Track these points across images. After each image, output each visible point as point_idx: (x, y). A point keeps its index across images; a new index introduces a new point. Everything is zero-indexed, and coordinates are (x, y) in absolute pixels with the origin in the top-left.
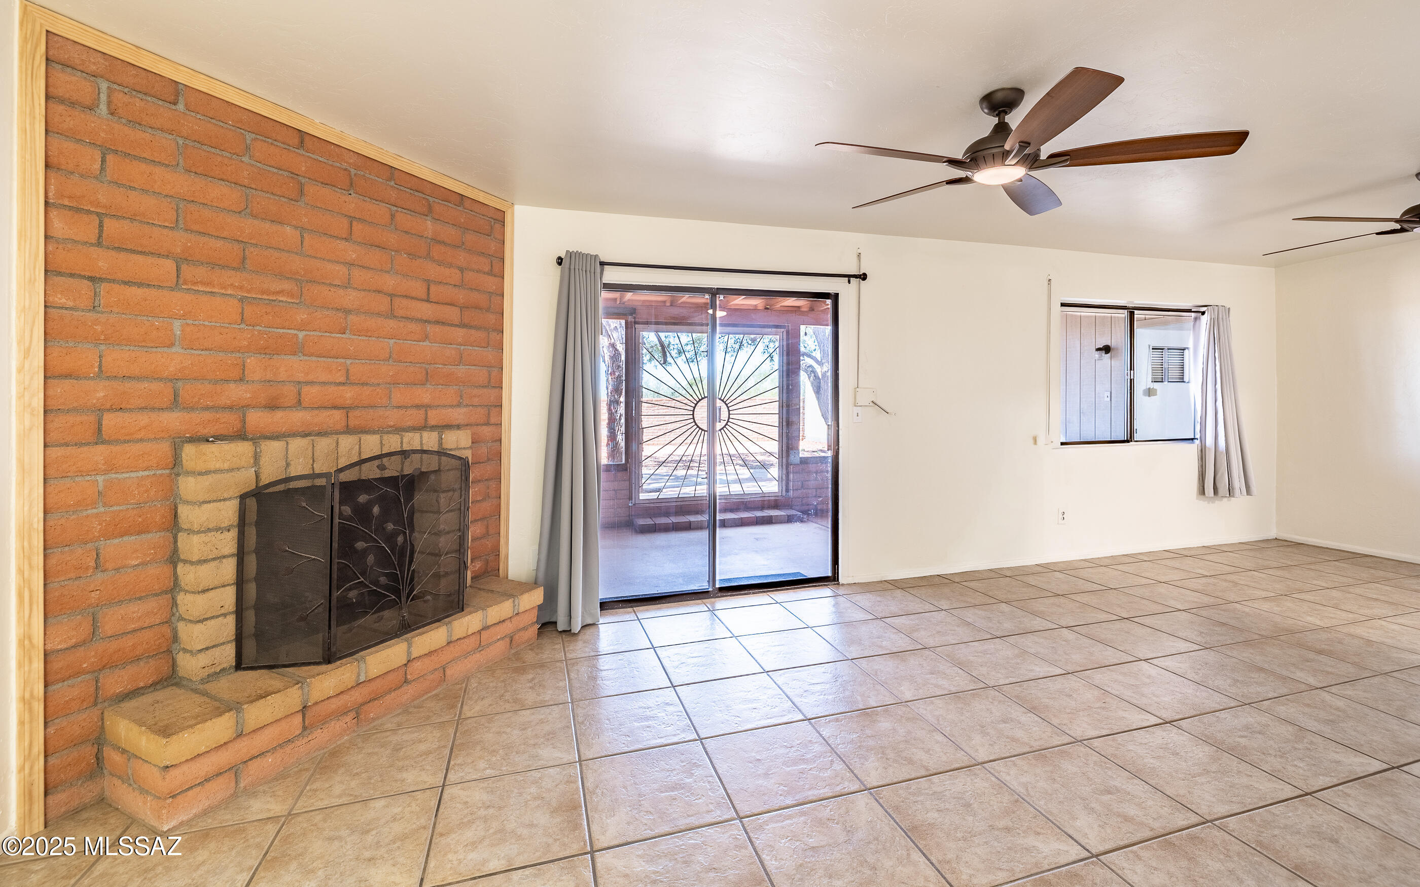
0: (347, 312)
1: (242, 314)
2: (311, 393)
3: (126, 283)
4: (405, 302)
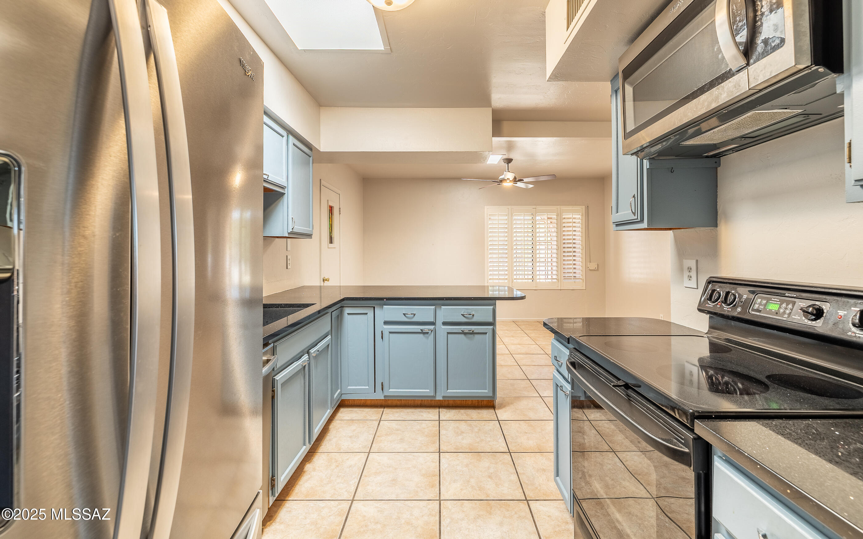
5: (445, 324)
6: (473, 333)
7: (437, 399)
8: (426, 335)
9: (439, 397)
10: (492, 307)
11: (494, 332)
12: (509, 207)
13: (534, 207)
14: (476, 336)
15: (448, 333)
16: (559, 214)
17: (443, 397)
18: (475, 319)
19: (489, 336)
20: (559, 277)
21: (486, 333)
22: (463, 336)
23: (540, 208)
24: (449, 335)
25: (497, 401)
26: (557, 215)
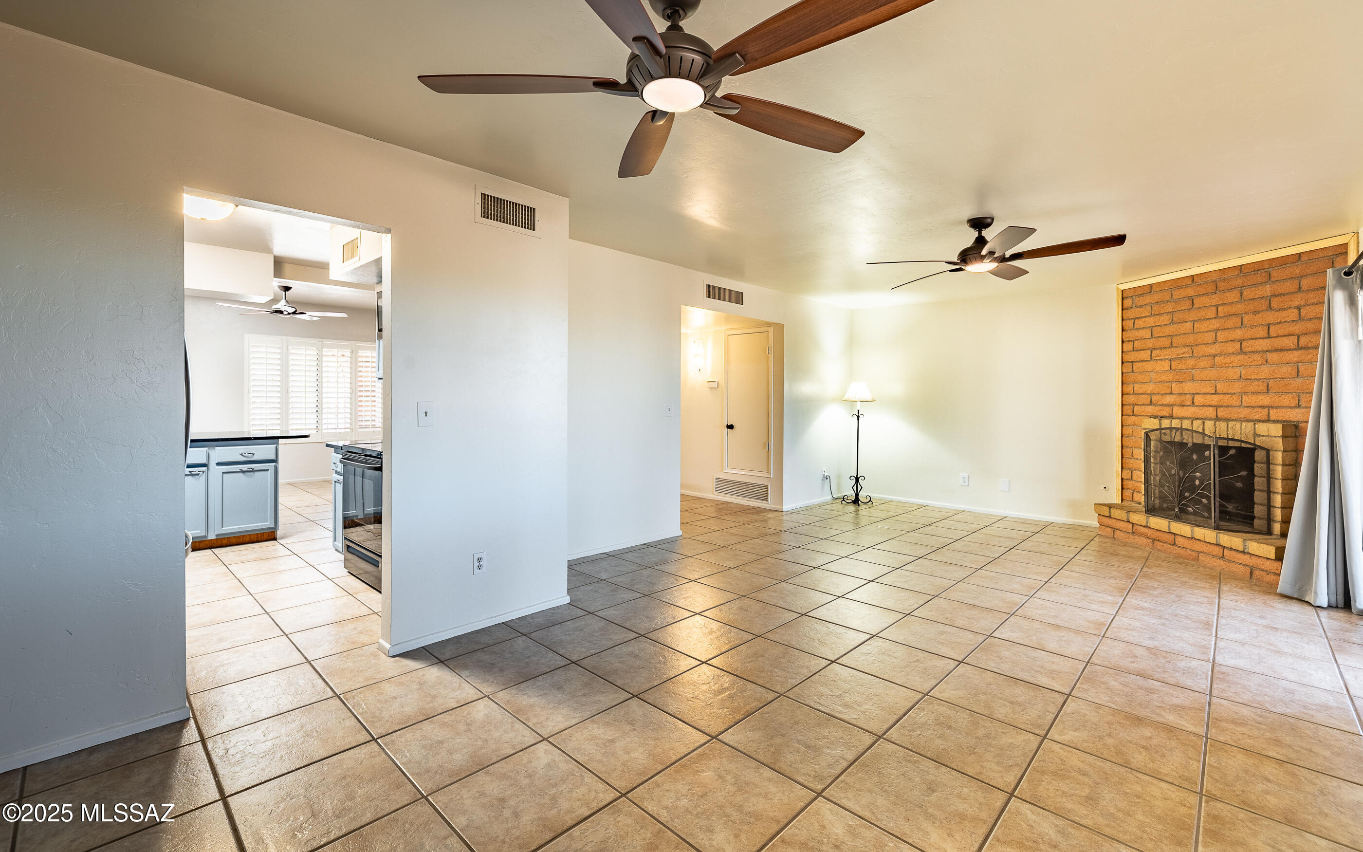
0: (1215, 356)
1: (1171, 366)
2: (1199, 399)
3: (1139, 362)
4: (1250, 342)
5: (219, 464)
6: (253, 471)
7: (209, 538)
8: (197, 477)
9: (212, 536)
10: (275, 445)
11: (276, 469)
12: (284, 338)
13: (321, 340)
14: (256, 473)
15: (223, 473)
16: (354, 351)
17: (217, 535)
18: (255, 458)
19: (270, 474)
20: (353, 427)
21: (268, 470)
22: (241, 474)
23: (326, 342)
24: (224, 475)
25: (279, 534)
26: (352, 352)
